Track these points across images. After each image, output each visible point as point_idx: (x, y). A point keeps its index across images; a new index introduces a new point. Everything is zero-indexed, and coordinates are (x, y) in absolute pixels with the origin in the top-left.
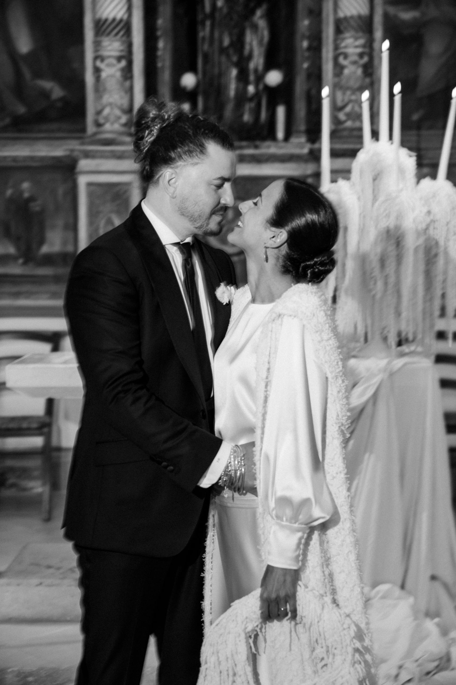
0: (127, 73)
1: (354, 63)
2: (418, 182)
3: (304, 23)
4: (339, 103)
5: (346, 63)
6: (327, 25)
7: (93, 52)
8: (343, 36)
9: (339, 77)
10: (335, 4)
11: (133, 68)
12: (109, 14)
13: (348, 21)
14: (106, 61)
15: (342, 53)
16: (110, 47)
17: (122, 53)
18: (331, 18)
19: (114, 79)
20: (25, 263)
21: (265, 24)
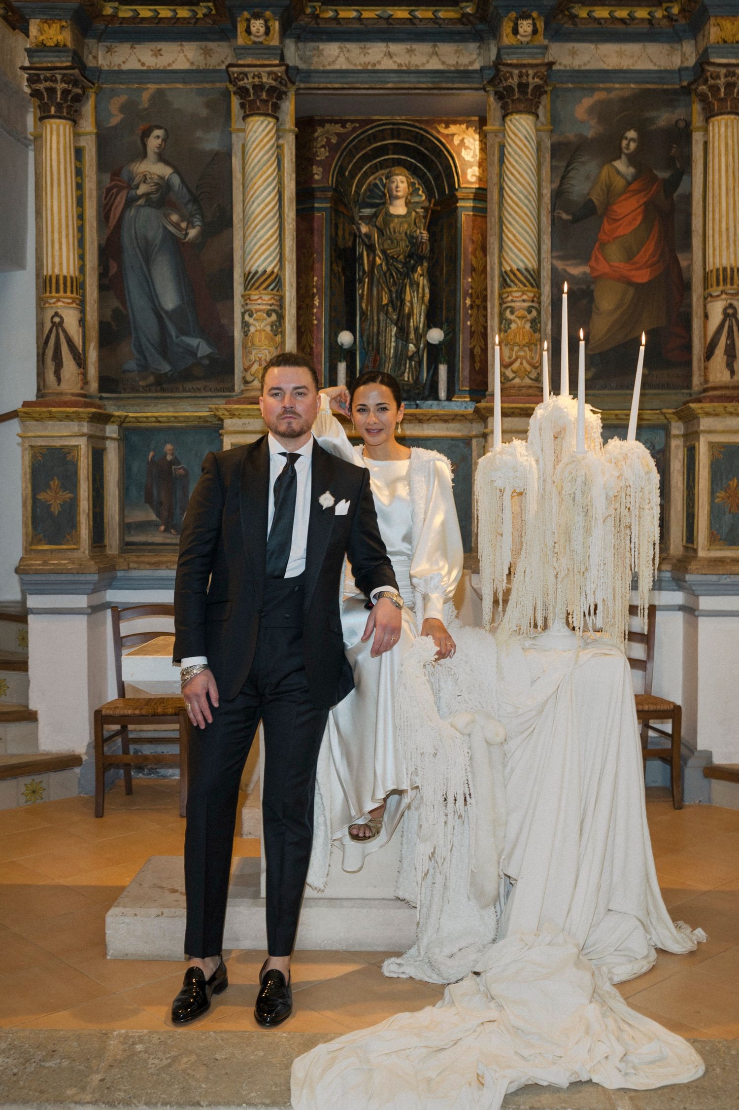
0: (278, 327)
1: (521, 318)
2: (605, 442)
3: (467, 282)
4: (507, 360)
5: (512, 317)
6: (492, 279)
7: (243, 306)
8: (510, 289)
9: (506, 332)
10: (501, 257)
11: (284, 322)
12: (258, 266)
13: (515, 275)
14: (255, 316)
15: (508, 307)
16: (259, 301)
17: (273, 307)
18: (497, 272)
19: (263, 334)
20: (167, 530)
21: (425, 282)
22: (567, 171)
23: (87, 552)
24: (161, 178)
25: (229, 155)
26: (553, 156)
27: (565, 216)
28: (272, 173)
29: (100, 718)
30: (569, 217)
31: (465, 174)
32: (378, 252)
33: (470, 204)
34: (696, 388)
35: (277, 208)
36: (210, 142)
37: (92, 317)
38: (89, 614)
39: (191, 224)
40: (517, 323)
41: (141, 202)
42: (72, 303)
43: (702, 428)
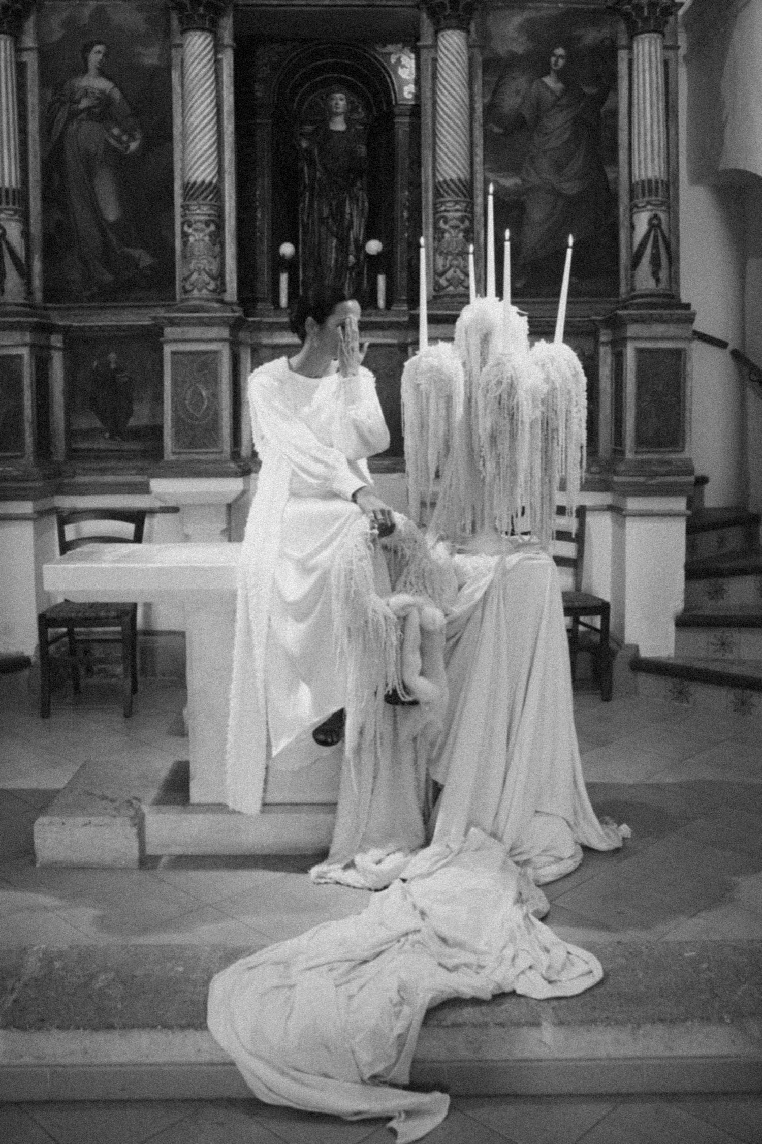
0: (217, 237)
1: (455, 227)
2: (532, 345)
3: (404, 195)
4: (440, 268)
5: (446, 227)
6: (427, 191)
7: (182, 216)
8: (442, 200)
9: (439, 241)
10: (434, 169)
11: (224, 233)
12: (197, 177)
13: (448, 185)
14: (194, 226)
15: (443, 217)
16: (198, 212)
17: (212, 218)
18: (431, 183)
19: (202, 243)
20: (111, 437)
21: (365, 196)
22: (498, 85)
23: (32, 459)
24: (102, 92)
25: (168, 69)
26: (484, 72)
27: (496, 130)
28: (209, 87)
29: (45, 621)
30: (501, 131)
31: (401, 90)
32: (319, 167)
33: (407, 120)
34: (623, 296)
35: (215, 120)
36: (150, 57)
37: (36, 228)
38: (34, 520)
39: (132, 138)
40: (450, 233)
41: (83, 115)
42: (15, 214)
43: (629, 334)
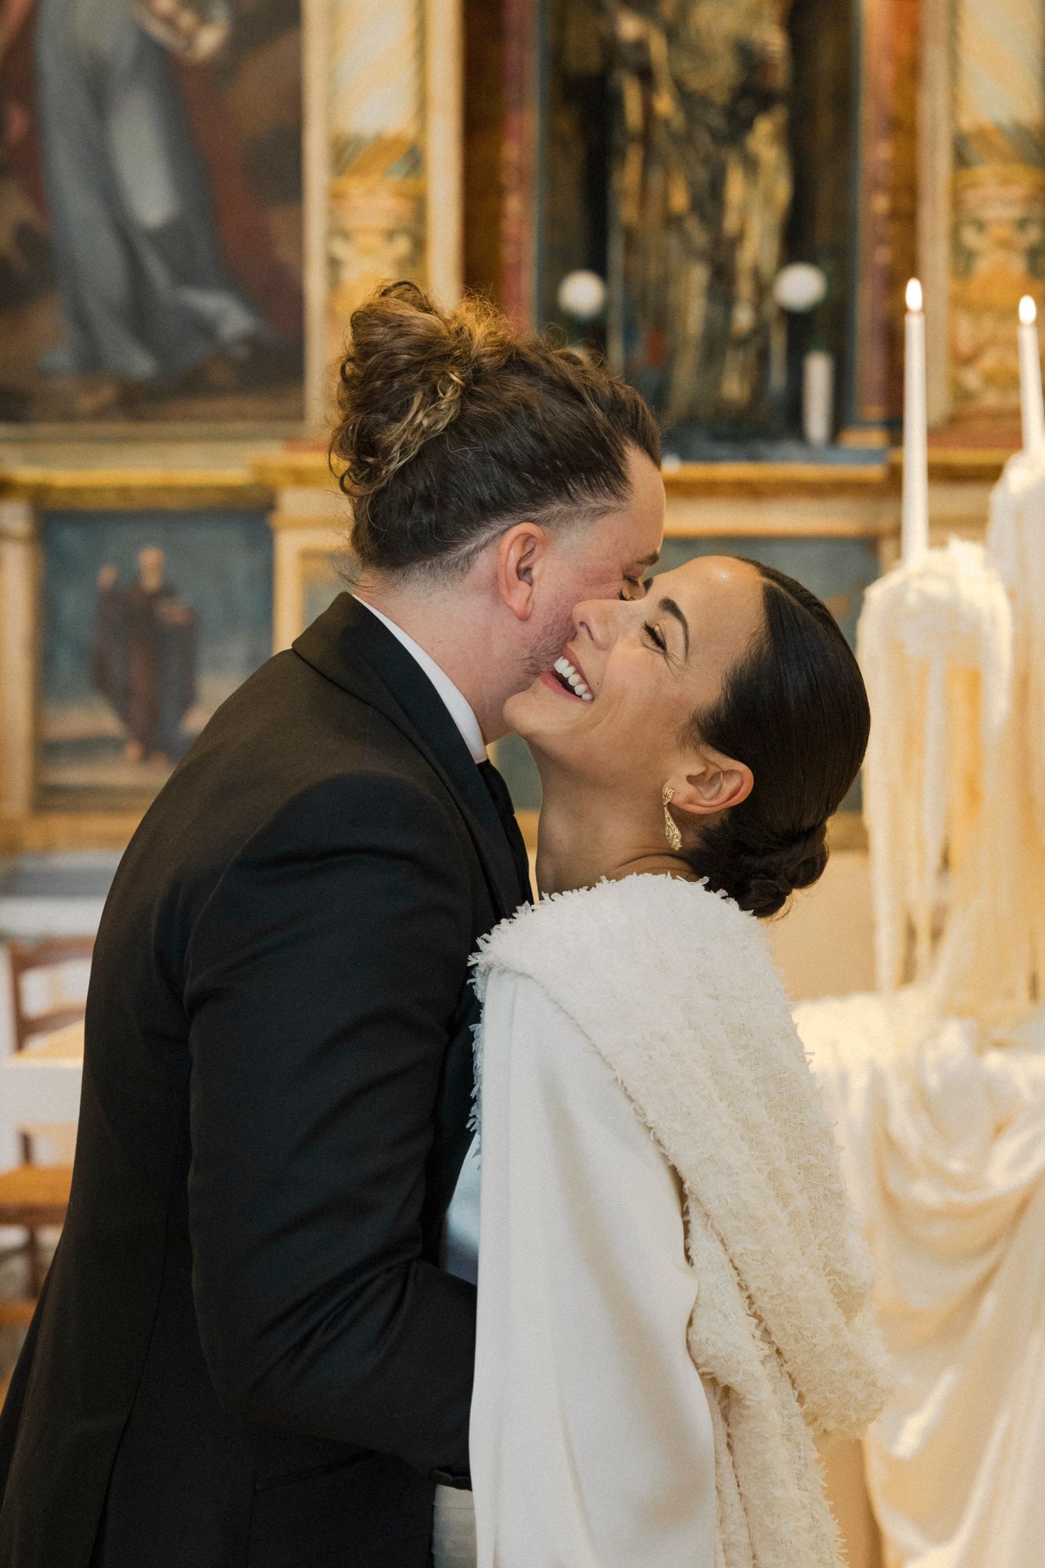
0: (415, 270)
1: (1005, 244)
3: (879, 153)
5: (981, 243)
6: (934, 152)
7: (327, 215)
8: (973, 174)
9: (963, 280)
10: (954, 97)
11: (428, 258)
12: (365, 121)
13: (986, 139)
14: (358, 241)
16: (365, 205)
17: (400, 222)
18: (943, 134)
20: (144, 754)
32: (666, 85)
39: (204, 19)
40: (990, 258)
